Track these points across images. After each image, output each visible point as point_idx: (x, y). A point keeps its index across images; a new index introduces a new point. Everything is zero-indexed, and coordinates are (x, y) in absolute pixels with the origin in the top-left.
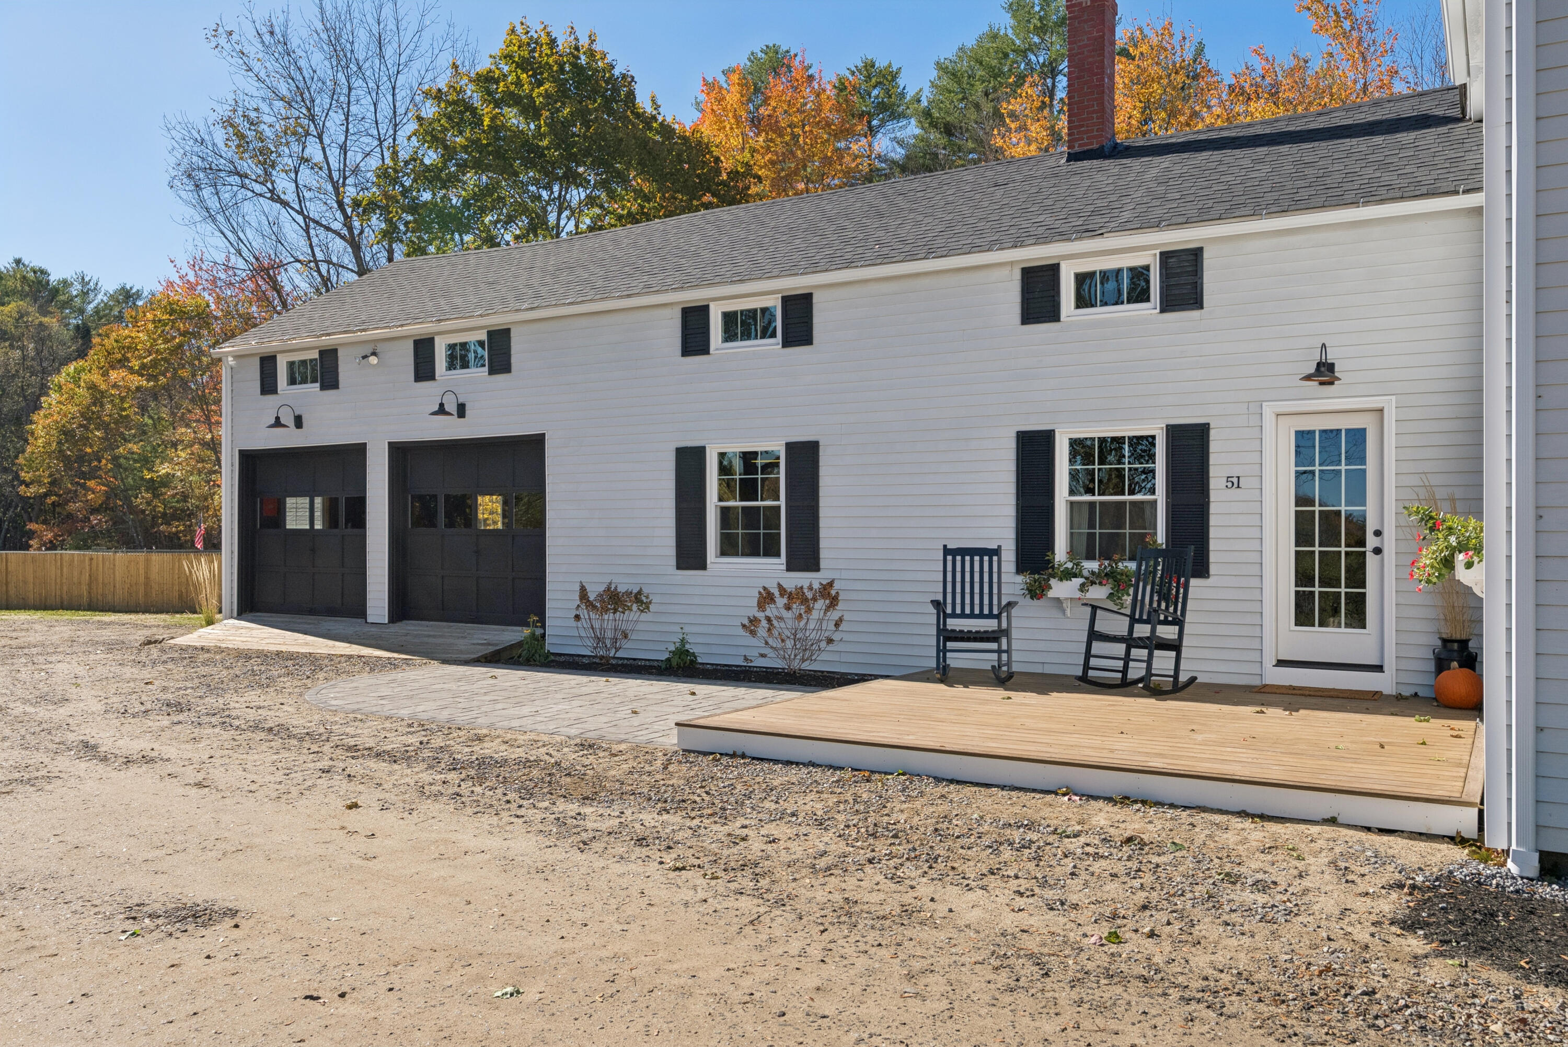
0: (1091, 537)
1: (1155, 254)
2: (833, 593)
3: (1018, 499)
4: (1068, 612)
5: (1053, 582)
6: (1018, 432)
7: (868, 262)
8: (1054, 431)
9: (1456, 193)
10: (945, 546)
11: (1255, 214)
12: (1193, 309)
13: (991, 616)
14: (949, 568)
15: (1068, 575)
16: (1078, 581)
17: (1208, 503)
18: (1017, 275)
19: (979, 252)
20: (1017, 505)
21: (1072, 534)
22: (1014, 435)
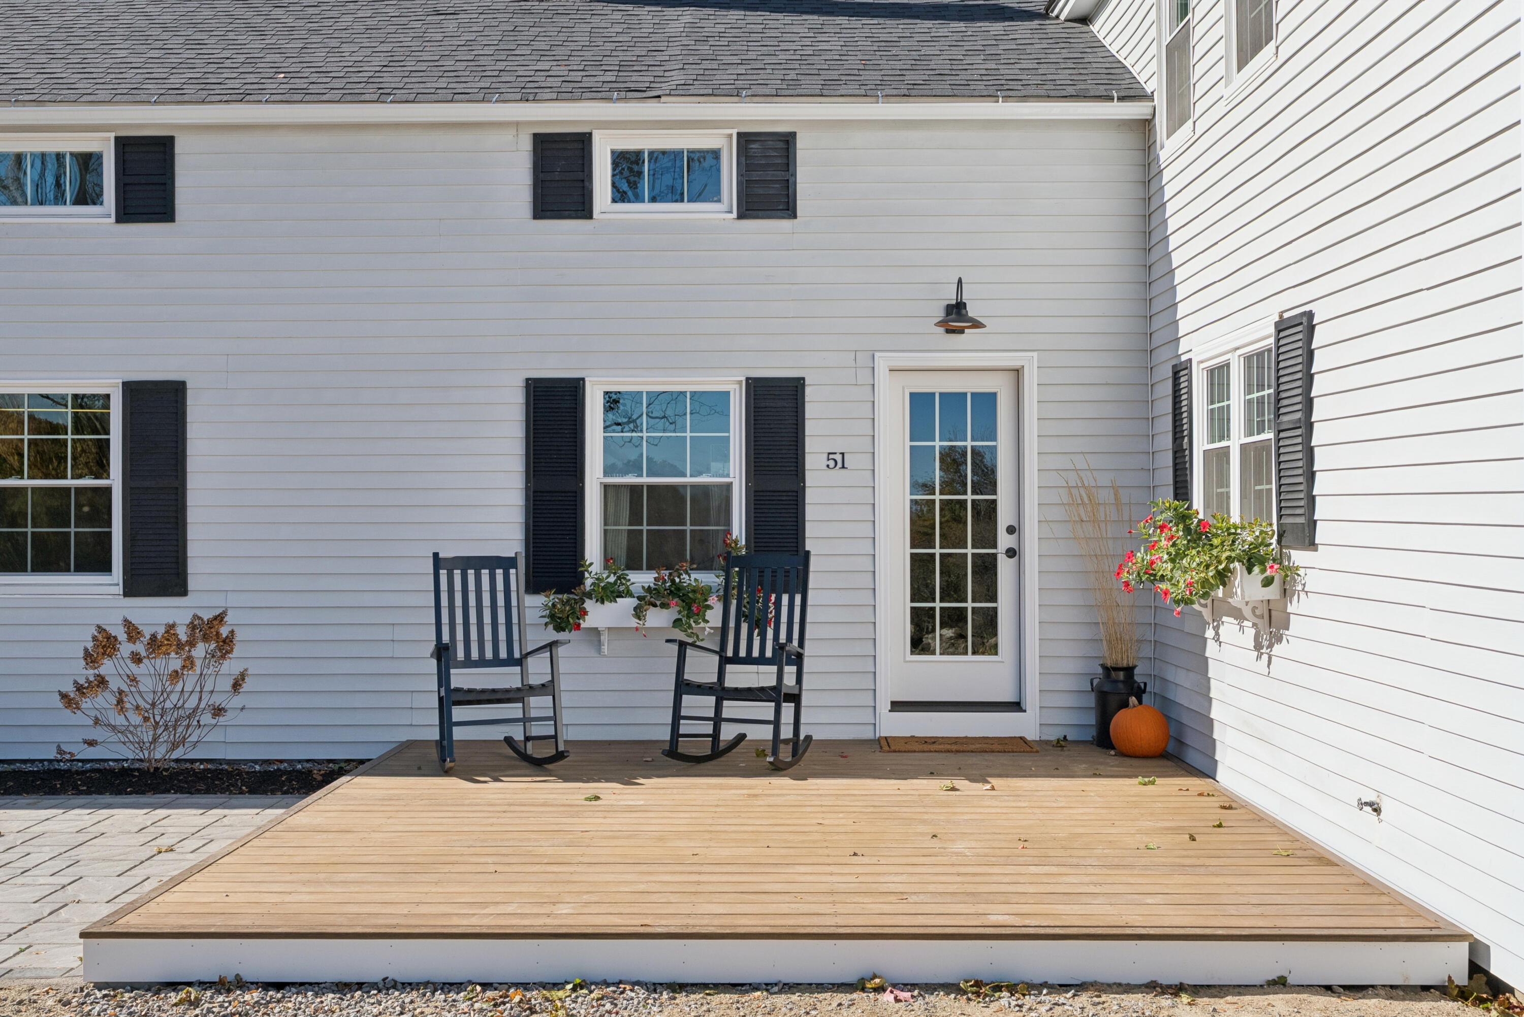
0: (634, 536)
1: (730, 136)
2: (224, 631)
3: (528, 480)
4: (605, 648)
5: (589, 605)
6: (527, 380)
7: (278, 97)
8: (583, 379)
9: (1110, 99)
10: (436, 555)
11: (867, 94)
12: (783, 218)
13: (511, 661)
14: (444, 586)
15: (609, 594)
16: (627, 604)
17: (804, 487)
18: (526, 144)
19: (468, 101)
20: (527, 488)
21: (605, 531)
22: (523, 384)
